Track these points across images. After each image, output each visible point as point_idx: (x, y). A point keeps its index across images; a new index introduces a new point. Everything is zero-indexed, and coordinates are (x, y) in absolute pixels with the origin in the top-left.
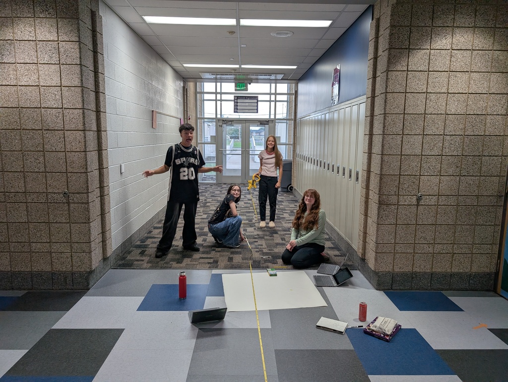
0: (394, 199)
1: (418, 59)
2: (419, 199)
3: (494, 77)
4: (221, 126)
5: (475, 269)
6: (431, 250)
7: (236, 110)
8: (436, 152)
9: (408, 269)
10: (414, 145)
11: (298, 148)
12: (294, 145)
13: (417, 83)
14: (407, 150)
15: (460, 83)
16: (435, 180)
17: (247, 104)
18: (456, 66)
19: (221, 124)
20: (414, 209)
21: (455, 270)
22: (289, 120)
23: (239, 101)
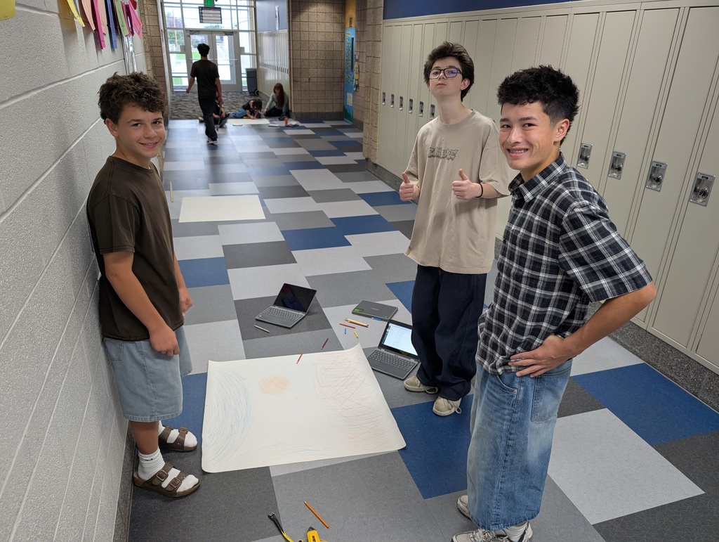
0: (299, 79)
1: (304, 16)
2: (309, 79)
3: (335, 25)
4: (189, 36)
5: (335, 111)
6: (316, 102)
7: (202, 21)
8: (314, 58)
9: (307, 111)
10: (305, 55)
11: (260, 57)
12: (257, 55)
13: (304, 27)
14: (303, 58)
15: (322, 27)
16: (315, 70)
17: (211, 15)
18: (320, 20)
19: (188, 34)
20: (307, 83)
21: (327, 111)
22: (251, 31)
23: (203, 11)
